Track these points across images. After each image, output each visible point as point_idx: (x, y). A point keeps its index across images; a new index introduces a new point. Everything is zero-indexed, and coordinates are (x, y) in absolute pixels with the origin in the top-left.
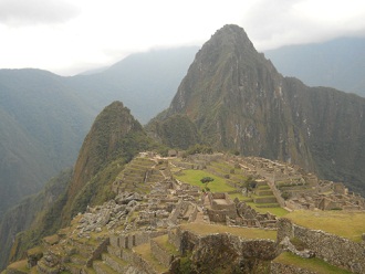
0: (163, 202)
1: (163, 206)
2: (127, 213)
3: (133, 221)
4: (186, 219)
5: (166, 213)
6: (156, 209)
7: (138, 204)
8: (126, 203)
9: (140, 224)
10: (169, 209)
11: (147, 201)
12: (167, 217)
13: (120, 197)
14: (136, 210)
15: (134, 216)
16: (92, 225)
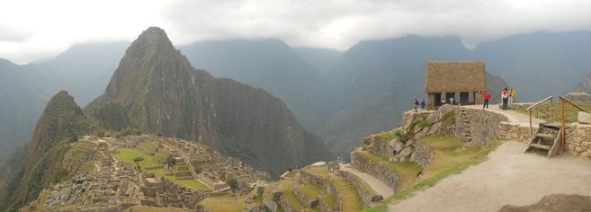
0: (109, 182)
1: (109, 186)
2: (83, 191)
3: (89, 198)
4: (128, 195)
5: (113, 192)
6: (105, 188)
7: (91, 183)
8: (81, 182)
9: (95, 201)
10: (115, 189)
11: (97, 181)
12: (114, 195)
13: (76, 178)
14: (90, 189)
15: (90, 194)
16: (58, 201)
